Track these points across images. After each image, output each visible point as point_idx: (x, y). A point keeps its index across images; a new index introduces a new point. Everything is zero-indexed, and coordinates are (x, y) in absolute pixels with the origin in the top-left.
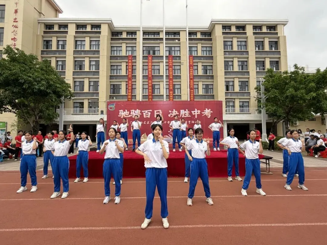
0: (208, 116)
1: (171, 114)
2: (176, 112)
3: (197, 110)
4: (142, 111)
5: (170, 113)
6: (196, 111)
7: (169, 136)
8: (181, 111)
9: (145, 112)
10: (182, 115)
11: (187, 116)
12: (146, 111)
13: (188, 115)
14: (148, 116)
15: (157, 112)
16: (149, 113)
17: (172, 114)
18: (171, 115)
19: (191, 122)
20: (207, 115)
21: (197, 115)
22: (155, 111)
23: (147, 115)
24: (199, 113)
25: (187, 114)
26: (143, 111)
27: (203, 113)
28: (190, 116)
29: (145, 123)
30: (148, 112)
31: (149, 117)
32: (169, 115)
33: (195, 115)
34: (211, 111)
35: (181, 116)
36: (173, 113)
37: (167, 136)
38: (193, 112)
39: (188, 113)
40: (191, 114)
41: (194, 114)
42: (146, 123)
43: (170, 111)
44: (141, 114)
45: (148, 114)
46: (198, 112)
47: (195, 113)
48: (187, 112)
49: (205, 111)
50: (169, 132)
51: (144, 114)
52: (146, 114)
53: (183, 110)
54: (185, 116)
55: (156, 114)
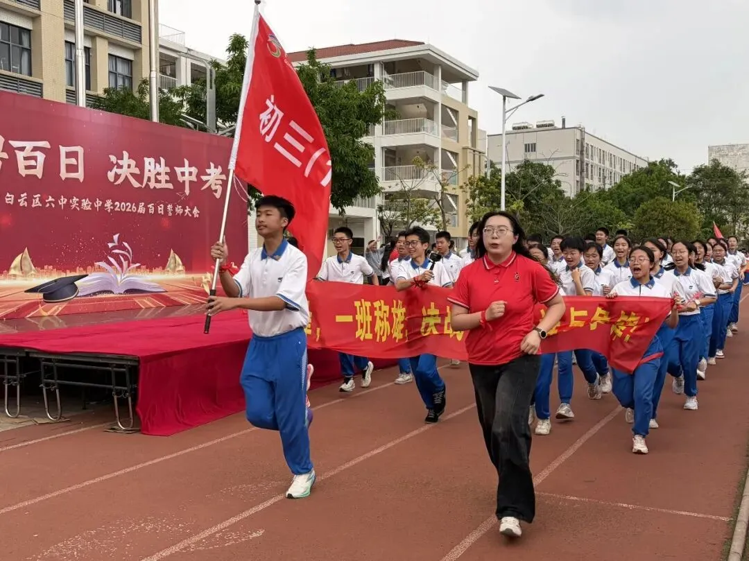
0: (216, 191)
1: (115, 170)
2: (133, 163)
3: (190, 166)
4: (12, 142)
5: (110, 166)
6: (186, 169)
7: (110, 264)
8: (147, 160)
9: (22, 149)
10: (149, 179)
11: (163, 185)
12: (29, 145)
13: (167, 182)
14: (35, 167)
15: (69, 155)
16: (41, 157)
17: (119, 171)
18: (117, 176)
19: (174, 212)
20: (214, 188)
21: (190, 181)
22: (63, 150)
23: (32, 163)
24: (194, 178)
25: (163, 178)
26: (15, 144)
27: (204, 178)
28: (170, 186)
29: (22, 203)
30: (35, 149)
31: (40, 176)
32: (111, 176)
33: (184, 182)
34: (221, 174)
35: (147, 185)
36: (120, 167)
37: (103, 264)
38: (178, 170)
39: (166, 173)
40: (172, 176)
41: (180, 179)
42: (30, 200)
43: (113, 158)
44: (5, 156)
45: (35, 158)
46: (190, 174)
47: (183, 174)
48: (163, 168)
49: (208, 171)
50: (110, 245)
51: (20, 155)
52: (26, 158)
53: (152, 160)
54: (158, 186)
55: (64, 161)
